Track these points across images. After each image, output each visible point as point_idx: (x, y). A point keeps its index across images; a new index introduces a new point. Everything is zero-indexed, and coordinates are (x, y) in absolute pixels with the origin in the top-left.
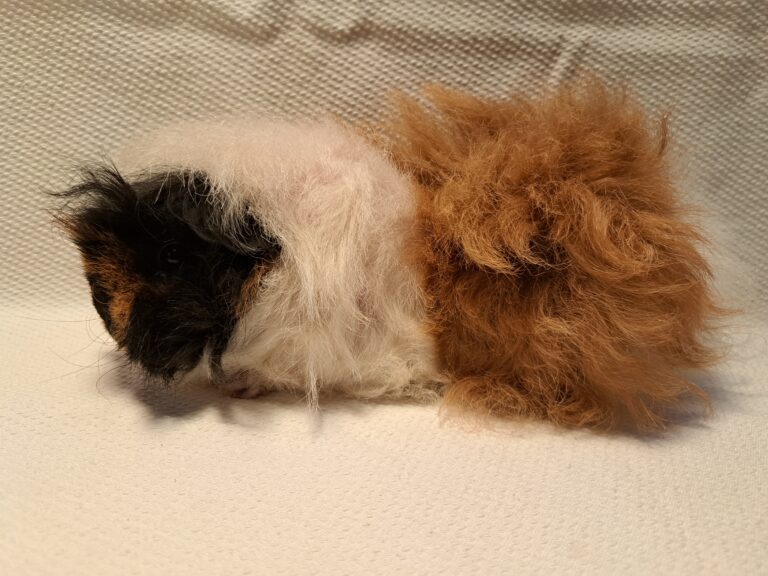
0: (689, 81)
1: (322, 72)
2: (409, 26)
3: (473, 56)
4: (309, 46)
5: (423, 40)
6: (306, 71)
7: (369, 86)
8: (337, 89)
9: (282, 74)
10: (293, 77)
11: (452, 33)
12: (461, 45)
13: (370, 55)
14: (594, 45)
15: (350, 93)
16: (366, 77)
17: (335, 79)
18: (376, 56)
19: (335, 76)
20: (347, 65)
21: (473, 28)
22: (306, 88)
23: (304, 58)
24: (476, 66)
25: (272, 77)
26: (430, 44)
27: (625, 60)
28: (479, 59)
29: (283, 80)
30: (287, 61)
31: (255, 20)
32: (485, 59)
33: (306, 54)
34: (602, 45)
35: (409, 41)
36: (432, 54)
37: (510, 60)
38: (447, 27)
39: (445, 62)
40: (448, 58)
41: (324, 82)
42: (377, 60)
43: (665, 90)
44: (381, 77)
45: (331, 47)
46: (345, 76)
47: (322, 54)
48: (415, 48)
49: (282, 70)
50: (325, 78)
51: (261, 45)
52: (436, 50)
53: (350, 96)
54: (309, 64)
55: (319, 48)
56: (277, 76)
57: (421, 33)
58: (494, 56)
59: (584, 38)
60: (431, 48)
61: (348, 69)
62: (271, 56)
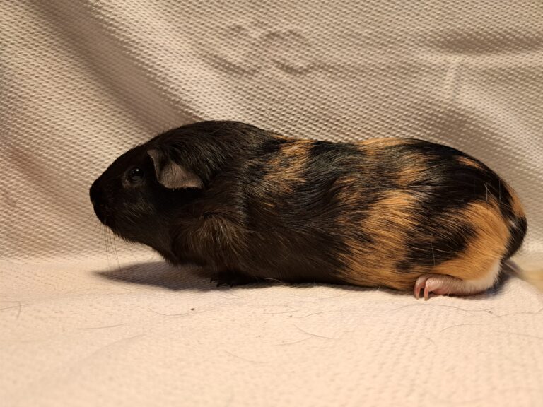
0: (532, 84)
1: (291, 93)
2: (345, 63)
3: (389, 78)
4: (281, 78)
5: (355, 71)
6: (281, 93)
7: (324, 102)
8: (303, 104)
9: (265, 96)
10: (273, 98)
11: (373, 65)
12: (381, 72)
13: (322, 82)
14: (467, 65)
15: (312, 106)
16: (321, 96)
17: (301, 98)
18: (326, 82)
19: (300, 96)
20: (308, 89)
21: (386, 61)
22: (282, 104)
23: (278, 85)
24: (393, 84)
25: (259, 98)
26: (360, 73)
27: (488, 74)
28: (394, 79)
29: (266, 100)
30: (268, 88)
31: (245, 63)
32: (398, 79)
33: (280, 83)
34: (472, 65)
35: (346, 72)
36: (363, 79)
37: (415, 77)
38: (370, 62)
39: (372, 83)
40: (373, 81)
41: (294, 100)
42: (327, 85)
43: (518, 90)
44: (331, 95)
45: (296, 78)
46: (307, 96)
47: (290, 83)
48: (350, 76)
49: (265, 94)
50: (294, 98)
51: (250, 79)
52: (364, 77)
53: (312, 108)
54: (282, 89)
55: (288, 79)
56: (262, 98)
57: (353, 67)
58: (404, 76)
59: (460, 61)
60: (361, 75)
61: (308, 91)
62: (257, 85)
